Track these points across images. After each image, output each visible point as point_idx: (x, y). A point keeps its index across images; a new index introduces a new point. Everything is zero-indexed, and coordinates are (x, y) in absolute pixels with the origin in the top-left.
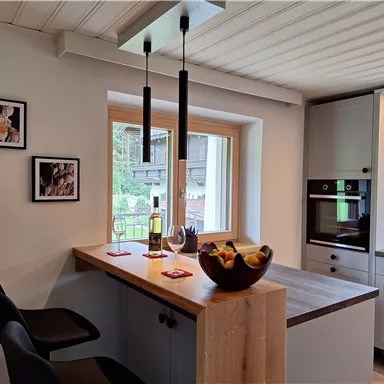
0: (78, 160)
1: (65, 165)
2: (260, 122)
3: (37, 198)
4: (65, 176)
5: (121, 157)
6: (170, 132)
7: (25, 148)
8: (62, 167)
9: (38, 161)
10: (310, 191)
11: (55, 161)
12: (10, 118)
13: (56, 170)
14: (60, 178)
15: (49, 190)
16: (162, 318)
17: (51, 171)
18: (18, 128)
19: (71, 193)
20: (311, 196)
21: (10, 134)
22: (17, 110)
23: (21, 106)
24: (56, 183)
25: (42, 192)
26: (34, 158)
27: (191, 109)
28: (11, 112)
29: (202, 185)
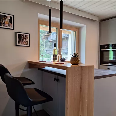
0: (29, 34)
1: (26, 35)
2: (85, 26)
3: (17, 45)
4: (25, 39)
5: (42, 47)
6: (57, 29)
7: (13, 29)
8: (25, 36)
9: (17, 33)
10: (101, 48)
11: (22, 34)
12: (9, 20)
13: (23, 37)
14: (24, 39)
15: (21, 42)
16: (55, 79)
17: (21, 37)
18: (11, 23)
19: (27, 44)
20: (101, 50)
21: (9, 25)
22: (11, 17)
23: (12, 16)
24: (23, 40)
25: (19, 43)
26: (16, 32)
27: (64, 21)
28: (9, 18)
29: (66, 54)
